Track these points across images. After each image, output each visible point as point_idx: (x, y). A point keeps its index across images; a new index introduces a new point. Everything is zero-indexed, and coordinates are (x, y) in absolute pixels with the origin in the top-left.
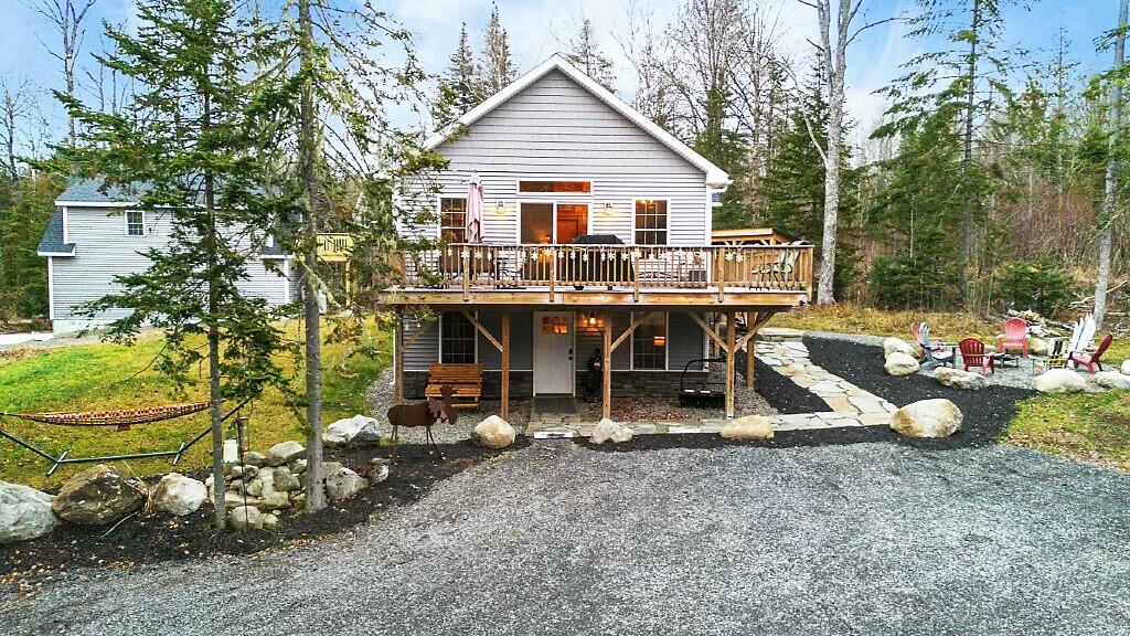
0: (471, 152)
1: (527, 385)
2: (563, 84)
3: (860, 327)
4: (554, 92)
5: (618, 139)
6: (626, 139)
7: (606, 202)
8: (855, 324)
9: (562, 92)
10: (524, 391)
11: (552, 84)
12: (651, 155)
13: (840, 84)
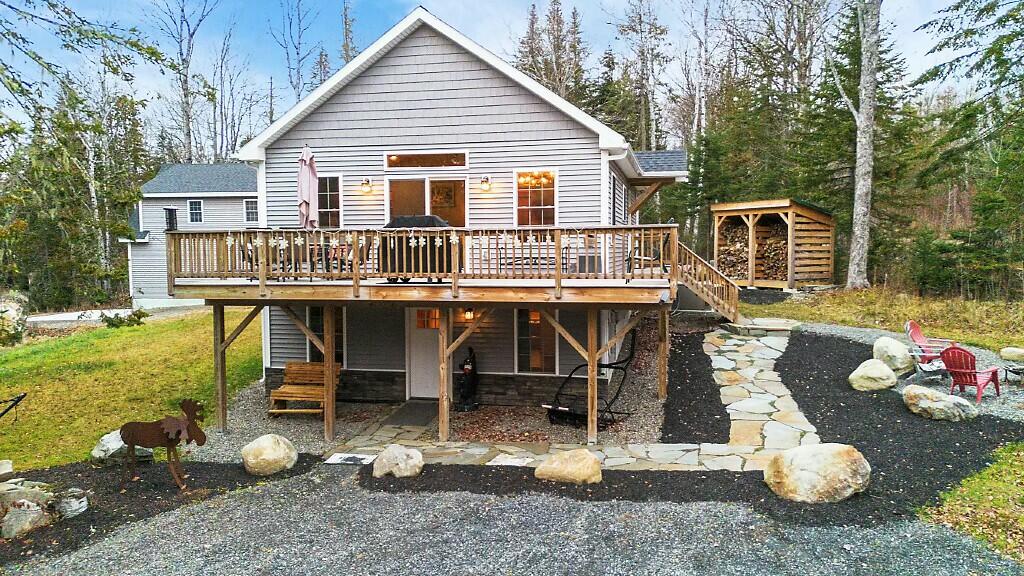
0: (336, 125)
1: (398, 388)
2: (435, 41)
3: (879, 319)
4: (423, 51)
5: (496, 101)
6: (505, 100)
7: (483, 176)
8: (873, 315)
9: (431, 50)
10: (396, 394)
11: (420, 42)
12: (535, 117)
13: (874, 23)
